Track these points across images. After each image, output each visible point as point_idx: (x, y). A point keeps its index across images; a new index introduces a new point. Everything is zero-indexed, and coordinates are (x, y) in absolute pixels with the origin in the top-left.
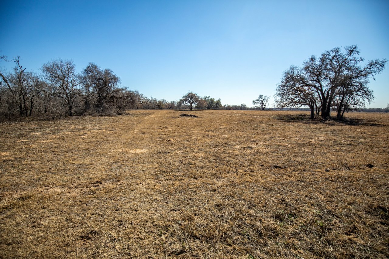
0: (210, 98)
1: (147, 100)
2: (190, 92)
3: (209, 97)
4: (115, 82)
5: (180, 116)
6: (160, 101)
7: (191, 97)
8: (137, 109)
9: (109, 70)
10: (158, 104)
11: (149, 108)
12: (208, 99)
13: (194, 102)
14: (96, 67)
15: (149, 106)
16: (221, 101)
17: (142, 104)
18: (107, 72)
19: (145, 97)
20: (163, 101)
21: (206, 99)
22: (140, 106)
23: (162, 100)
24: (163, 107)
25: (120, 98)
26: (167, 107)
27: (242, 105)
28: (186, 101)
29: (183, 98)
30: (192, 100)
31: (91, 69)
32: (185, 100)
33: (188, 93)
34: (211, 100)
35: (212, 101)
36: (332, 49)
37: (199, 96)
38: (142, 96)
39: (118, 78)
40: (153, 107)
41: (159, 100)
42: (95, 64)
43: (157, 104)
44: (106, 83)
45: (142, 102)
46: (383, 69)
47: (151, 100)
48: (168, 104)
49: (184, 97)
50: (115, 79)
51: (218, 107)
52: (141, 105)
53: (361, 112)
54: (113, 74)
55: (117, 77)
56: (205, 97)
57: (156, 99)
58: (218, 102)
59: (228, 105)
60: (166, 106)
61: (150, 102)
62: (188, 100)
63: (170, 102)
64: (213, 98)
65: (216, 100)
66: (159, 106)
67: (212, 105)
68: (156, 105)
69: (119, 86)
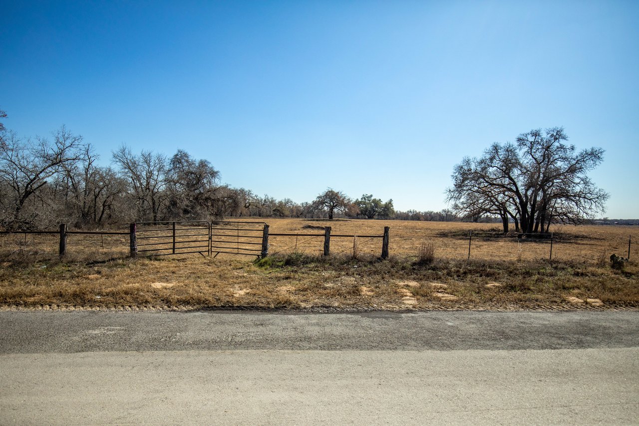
0: (372, 198)
1: (259, 201)
2: (330, 190)
3: (371, 196)
4: (212, 177)
5: (303, 228)
6: (281, 203)
7: (332, 198)
8: (240, 216)
9: (206, 161)
10: (278, 208)
11: (260, 216)
12: (370, 200)
13: (336, 205)
14: (186, 155)
15: (261, 212)
16: (394, 203)
17: (248, 207)
18: (203, 164)
19: (254, 195)
20: (287, 202)
21: (365, 199)
22: (245, 211)
23: (285, 200)
24: (287, 213)
25: (218, 200)
26: (295, 214)
27: (444, 211)
28: (323, 205)
29: (318, 200)
30: (334, 203)
31: (179, 159)
32: (321, 202)
33: (327, 191)
34: (374, 201)
35: (377, 203)
36: (529, 131)
37: (345, 195)
38: (249, 193)
39: (216, 173)
40: (268, 213)
41: (280, 200)
42: (186, 151)
43: (274, 209)
44: (199, 179)
45: (250, 205)
46: (601, 162)
47: (265, 200)
48: (297, 207)
49: (318, 197)
50: (214, 174)
51: (387, 215)
52: (247, 209)
53: (589, 226)
54: (210, 166)
55: (215, 170)
56: (363, 195)
57: (274, 199)
58: (388, 206)
59: (416, 211)
60: (292, 211)
61: (264, 205)
62: (327, 202)
63: (299, 205)
64: (378, 199)
65: (383, 203)
66: (279, 211)
67: (376, 211)
68: (274, 211)
69: (218, 182)
